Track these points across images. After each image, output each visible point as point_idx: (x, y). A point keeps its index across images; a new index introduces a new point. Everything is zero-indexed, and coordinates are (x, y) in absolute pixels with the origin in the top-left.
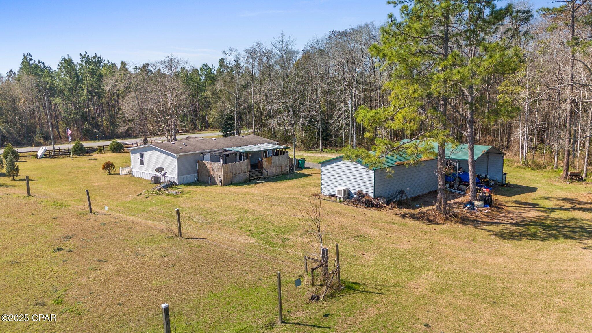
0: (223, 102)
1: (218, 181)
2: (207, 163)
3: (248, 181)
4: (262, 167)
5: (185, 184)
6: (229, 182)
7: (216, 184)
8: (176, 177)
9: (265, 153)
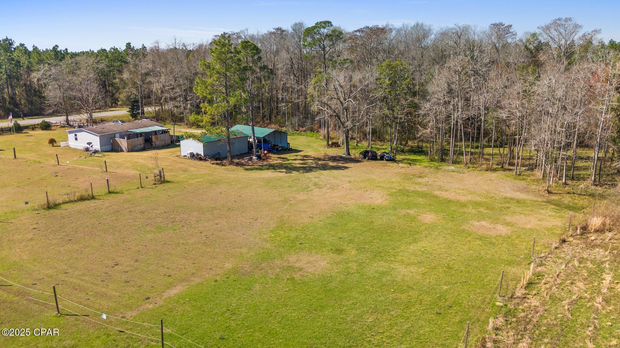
0: (129, 88)
1: (124, 149)
2: (118, 139)
3: (143, 149)
4: (152, 141)
5: (105, 152)
6: (131, 150)
7: (123, 151)
8: (99, 147)
9: (156, 133)
